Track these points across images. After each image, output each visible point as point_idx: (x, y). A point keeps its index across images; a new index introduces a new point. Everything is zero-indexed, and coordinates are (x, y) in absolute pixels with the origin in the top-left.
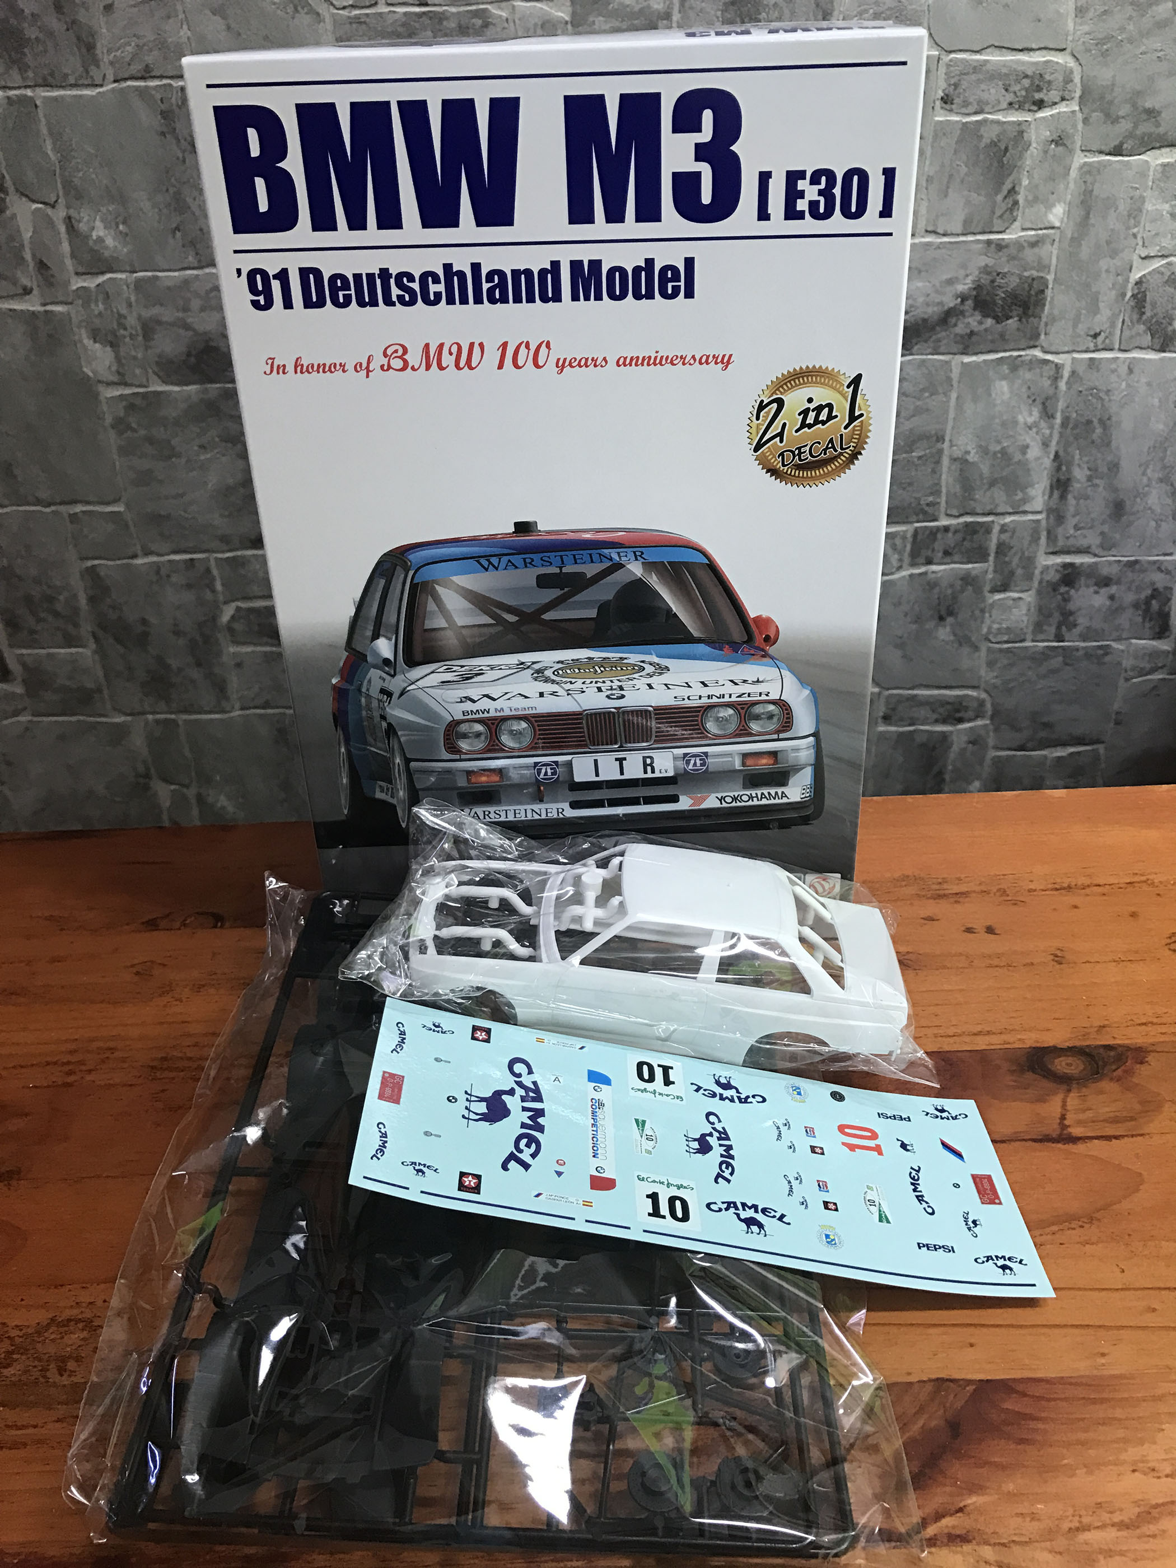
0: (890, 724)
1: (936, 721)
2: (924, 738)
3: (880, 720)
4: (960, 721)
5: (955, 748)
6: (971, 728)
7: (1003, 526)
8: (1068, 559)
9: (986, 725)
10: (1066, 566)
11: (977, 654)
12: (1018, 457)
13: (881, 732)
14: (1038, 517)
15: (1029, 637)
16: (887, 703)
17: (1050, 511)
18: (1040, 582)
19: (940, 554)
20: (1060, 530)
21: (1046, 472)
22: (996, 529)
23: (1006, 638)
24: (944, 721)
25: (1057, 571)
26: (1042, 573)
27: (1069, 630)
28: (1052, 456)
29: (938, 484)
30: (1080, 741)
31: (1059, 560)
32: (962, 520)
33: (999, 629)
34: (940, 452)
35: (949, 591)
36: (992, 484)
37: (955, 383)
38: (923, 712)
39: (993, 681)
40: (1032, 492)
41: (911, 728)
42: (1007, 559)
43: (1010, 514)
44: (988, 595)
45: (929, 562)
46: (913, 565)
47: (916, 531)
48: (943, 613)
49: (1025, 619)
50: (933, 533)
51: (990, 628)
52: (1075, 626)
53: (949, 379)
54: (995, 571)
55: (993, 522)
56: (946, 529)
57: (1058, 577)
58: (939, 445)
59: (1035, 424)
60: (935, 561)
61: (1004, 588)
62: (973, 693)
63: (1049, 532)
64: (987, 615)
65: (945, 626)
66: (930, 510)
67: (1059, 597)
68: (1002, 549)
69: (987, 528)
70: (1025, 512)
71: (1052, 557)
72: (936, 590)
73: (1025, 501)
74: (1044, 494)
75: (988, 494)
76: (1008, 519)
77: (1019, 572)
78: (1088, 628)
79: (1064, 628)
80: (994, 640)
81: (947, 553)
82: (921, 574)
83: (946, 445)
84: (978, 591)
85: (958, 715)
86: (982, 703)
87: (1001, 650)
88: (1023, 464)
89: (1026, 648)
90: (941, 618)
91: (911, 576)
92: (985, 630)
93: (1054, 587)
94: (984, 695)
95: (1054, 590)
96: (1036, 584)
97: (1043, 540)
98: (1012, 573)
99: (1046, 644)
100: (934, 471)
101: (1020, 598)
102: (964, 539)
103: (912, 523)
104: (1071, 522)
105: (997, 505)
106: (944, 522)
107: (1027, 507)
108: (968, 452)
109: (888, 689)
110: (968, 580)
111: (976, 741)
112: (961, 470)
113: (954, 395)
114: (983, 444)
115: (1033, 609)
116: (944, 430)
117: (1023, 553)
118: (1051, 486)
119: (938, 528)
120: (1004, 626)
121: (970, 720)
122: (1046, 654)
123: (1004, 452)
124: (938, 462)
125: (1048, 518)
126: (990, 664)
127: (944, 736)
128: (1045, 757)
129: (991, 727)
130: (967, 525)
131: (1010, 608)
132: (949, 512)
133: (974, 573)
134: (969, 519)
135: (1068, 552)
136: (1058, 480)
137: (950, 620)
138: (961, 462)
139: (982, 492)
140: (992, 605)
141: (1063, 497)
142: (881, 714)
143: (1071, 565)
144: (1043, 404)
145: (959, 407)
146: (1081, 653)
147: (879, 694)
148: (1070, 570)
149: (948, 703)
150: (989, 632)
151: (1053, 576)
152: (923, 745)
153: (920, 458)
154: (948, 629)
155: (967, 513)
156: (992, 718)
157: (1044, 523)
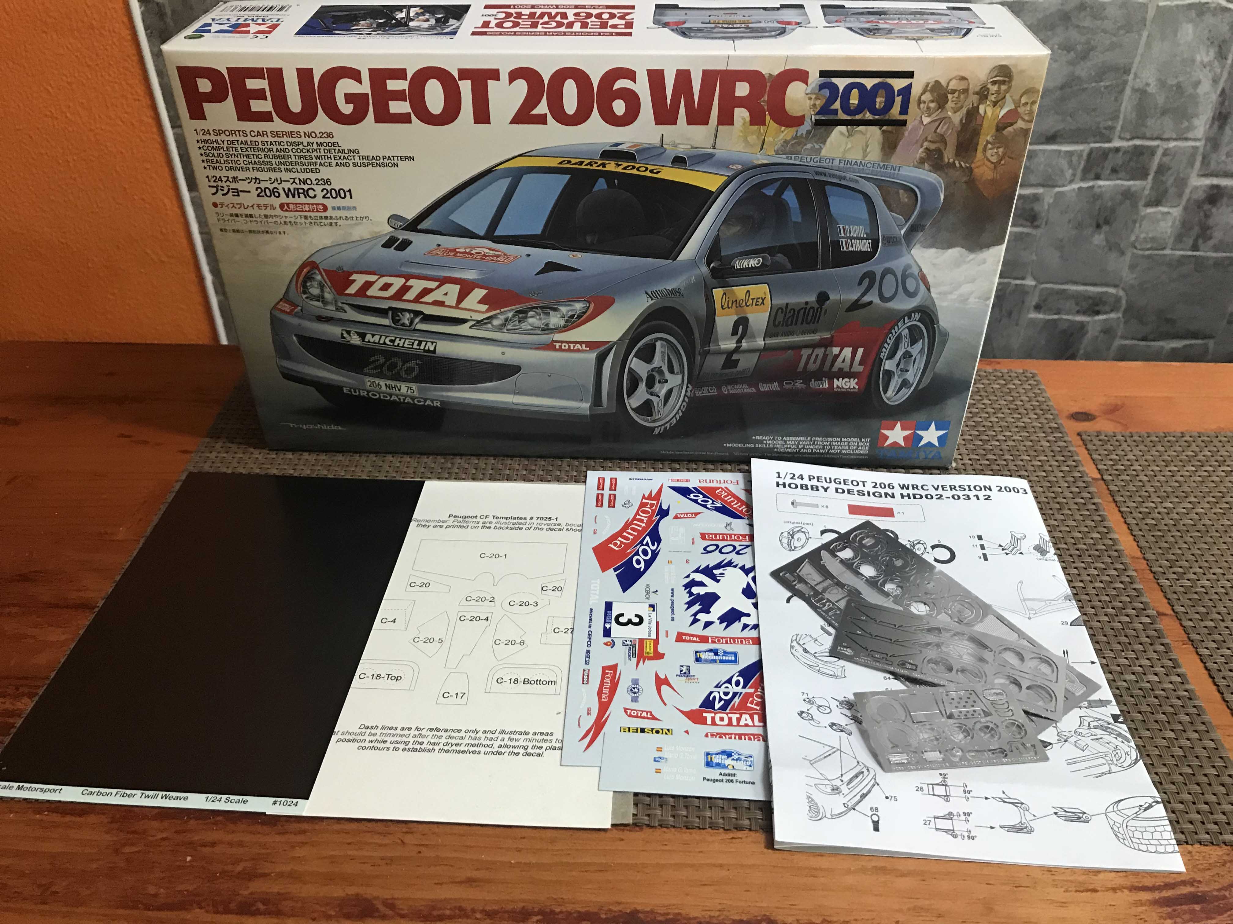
0: (1039, 313)
1: (1078, 312)
2: (1065, 326)
3: (1032, 308)
4: (1098, 313)
5: (1089, 335)
6: (1104, 320)
7: (1166, 150)
8: (1215, 181)
9: (1119, 318)
10: (1213, 187)
11: (1122, 258)
12: (1190, 90)
13: (1031, 319)
14: (1197, 144)
15: (1170, 246)
16: (1040, 295)
17: (1208, 139)
18: (1188, 200)
19: (1108, 172)
20: (1214, 156)
21: (1210, 106)
22: (1160, 152)
23: (1149, 246)
24: (1084, 313)
25: (1204, 191)
26: (1191, 193)
27: (1205, 241)
28: (1218, 92)
29: (1118, 111)
30: (1195, 335)
31: (1208, 181)
32: (1131, 143)
33: (1145, 238)
34: (1125, 82)
35: (1110, 204)
36: (1164, 113)
37: (1148, 23)
38: (1070, 304)
39: (1131, 282)
40: (1196, 122)
41: (1056, 317)
42: (1164, 179)
43: (1176, 139)
44: (1141, 207)
45: (1098, 177)
46: (1083, 179)
47: (1091, 151)
48: (1101, 222)
49: (1169, 231)
50: (1105, 153)
51: (1137, 237)
52: (1210, 238)
53: (1144, 19)
54: (1152, 188)
55: (1158, 146)
56: (1117, 150)
57: (1204, 195)
58: (1125, 77)
59: (1210, 64)
60: (1102, 176)
61: (1156, 202)
62: (1112, 290)
63: (1204, 157)
64: (1137, 225)
65: (1100, 233)
66: (1107, 132)
67: (1202, 214)
68: (1162, 169)
69: (1152, 151)
70: (1186, 139)
71: (1203, 179)
72: (1099, 203)
73: (1189, 129)
74: (1205, 124)
75: (1159, 122)
76: (1172, 144)
77: (1172, 191)
78: (1221, 241)
79: (1200, 241)
80: (1139, 247)
81: (1114, 171)
82: (1088, 188)
83: (1131, 76)
84: (1135, 206)
85: (1097, 308)
86: (1118, 300)
87: (1143, 256)
88: (1194, 98)
89: (1165, 255)
90: (1098, 226)
91: (1080, 189)
92: (1133, 238)
93: (1199, 205)
94: (1121, 293)
95: (1199, 207)
96: (1184, 202)
97: (1198, 164)
98: (1166, 191)
99: (1182, 253)
100: (1116, 100)
101: (1169, 213)
102: (1131, 160)
103: (1089, 143)
104: (1224, 150)
105: (1164, 132)
106: (1116, 143)
107: (1190, 135)
108: (1148, 85)
109: (1043, 283)
110: (1128, 195)
111: (1108, 331)
112: (1140, 99)
113: (1145, 34)
114: (1163, 78)
115: (1177, 223)
116: (1131, 64)
117: (1178, 173)
118: (1213, 118)
119: (1110, 150)
120: (1150, 235)
121: (1106, 313)
122: (1182, 261)
123: (1179, 86)
124: (1122, 91)
125: (1205, 145)
126: (1132, 267)
127: (1082, 326)
128: (1162, 347)
129: (1122, 320)
130: (1136, 147)
131: (1158, 221)
132: (1122, 135)
133: (1133, 189)
134: (1138, 142)
135: (1217, 176)
136: (1220, 113)
137: (1106, 228)
138: (1142, 93)
139: (1153, 121)
140: (1144, 217)
141: (1221, 128)
142: (1034, 303)
143: (1217, 187)
144: (1220, 46)
145: (1148, 45)
146: (1211, 262)
147: (1036, 286)
148: (1215, 191)
149: (1090, 298)
150: (1136, 240)
151: (1200, 195)
152: (1064, 332)
153: (1106, 87)
154: (1102, 236)
155: (1138, 138)
156: (1125, 312)
157: (1201, 150)
